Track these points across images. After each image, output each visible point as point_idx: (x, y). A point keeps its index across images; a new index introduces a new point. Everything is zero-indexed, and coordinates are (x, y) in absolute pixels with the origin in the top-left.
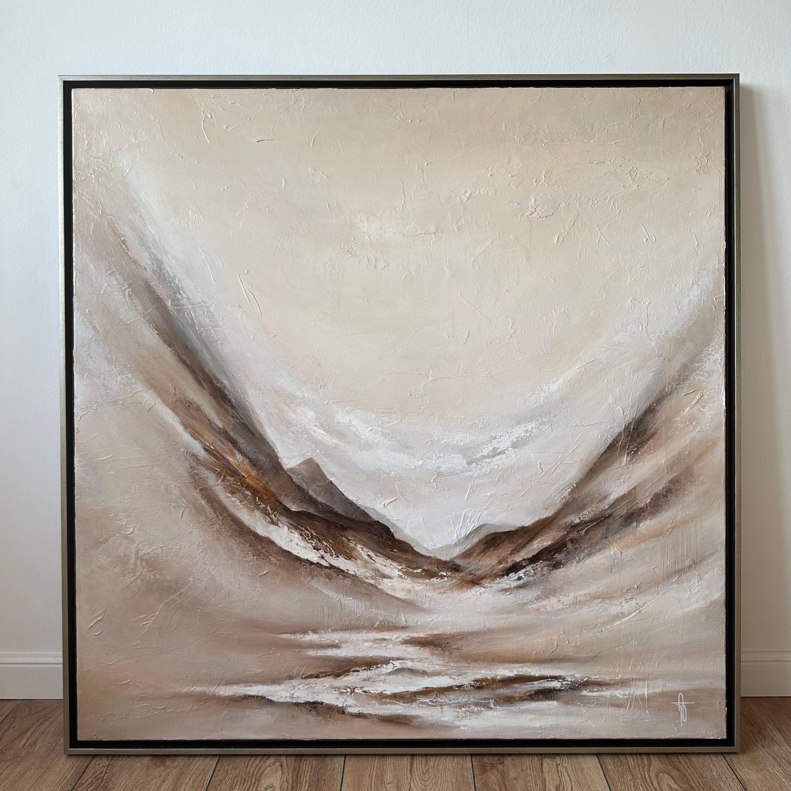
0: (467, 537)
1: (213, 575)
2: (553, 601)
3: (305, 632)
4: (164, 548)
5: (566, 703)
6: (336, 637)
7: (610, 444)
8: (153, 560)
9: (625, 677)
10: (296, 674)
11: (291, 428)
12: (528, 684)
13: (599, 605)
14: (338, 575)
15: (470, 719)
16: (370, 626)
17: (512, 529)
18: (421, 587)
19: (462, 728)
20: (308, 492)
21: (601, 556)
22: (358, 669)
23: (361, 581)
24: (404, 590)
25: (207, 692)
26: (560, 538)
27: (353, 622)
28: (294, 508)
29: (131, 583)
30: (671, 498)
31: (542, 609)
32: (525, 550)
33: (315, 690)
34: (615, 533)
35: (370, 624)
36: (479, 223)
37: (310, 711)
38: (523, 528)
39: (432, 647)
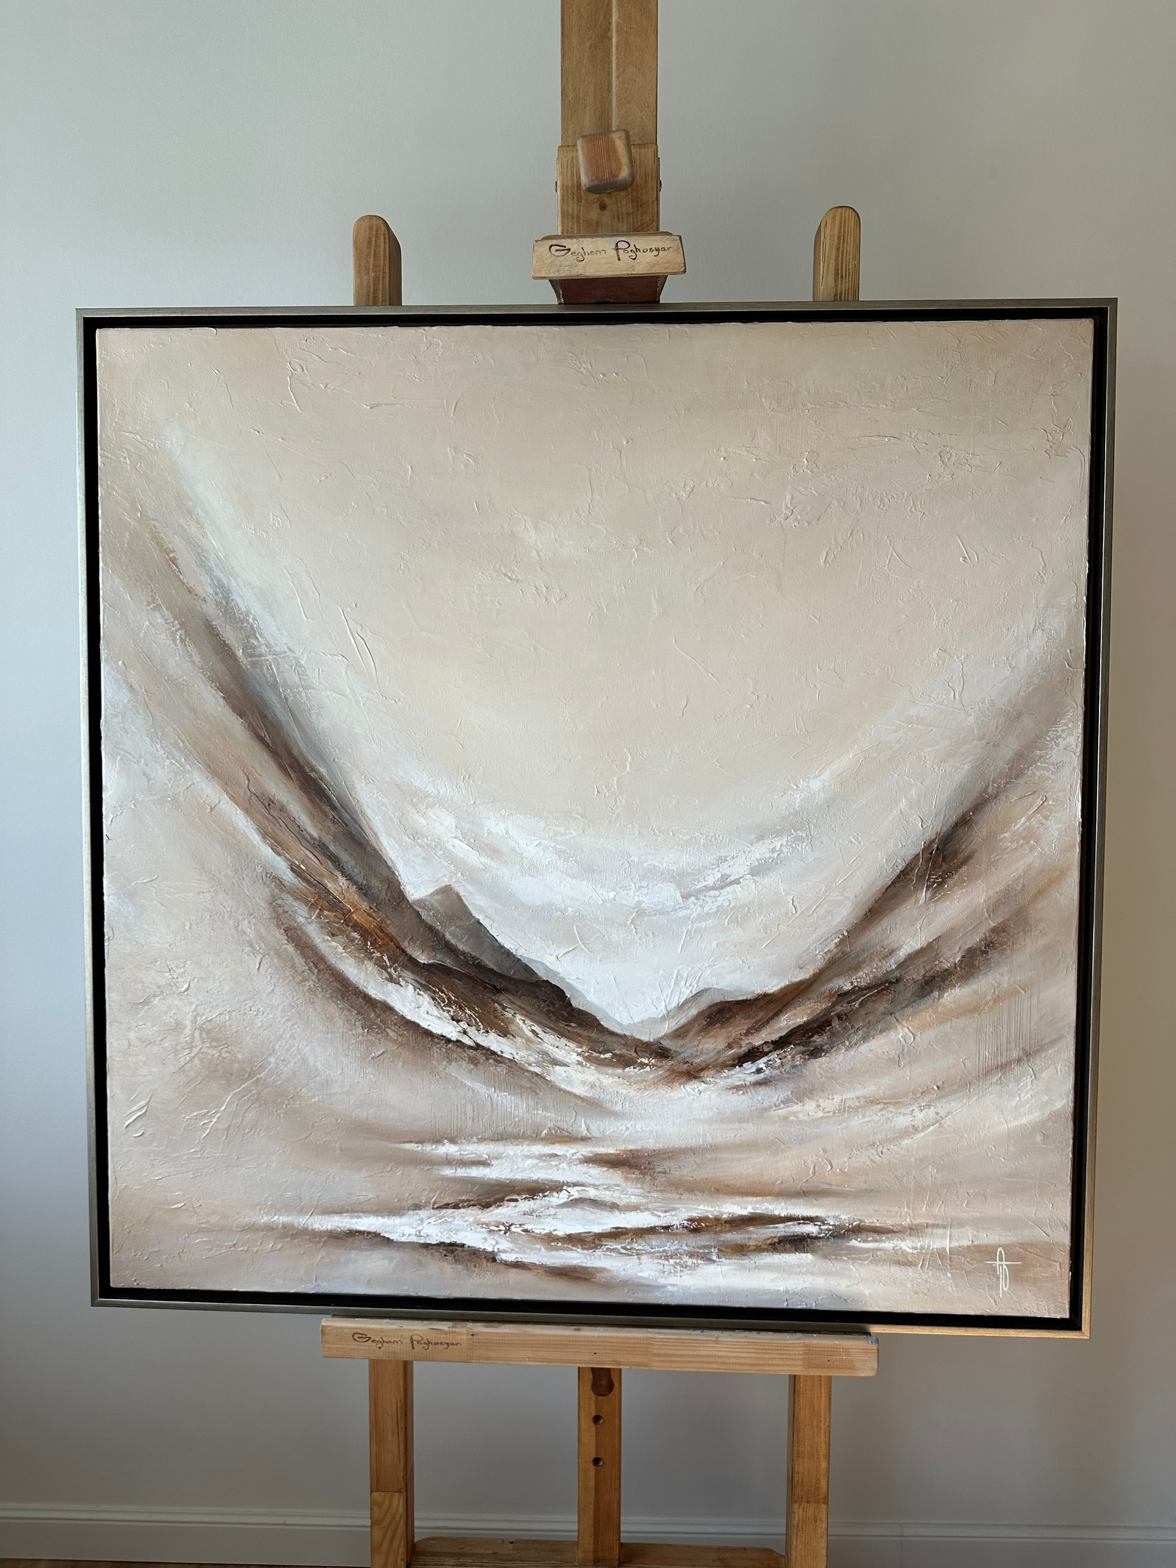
0: (681, 1007)
1: (304, 1054)
2: (810, 1106)
3: (438, 1141)
4: (233, 1014)
5: (825, 1257)
6: (483, 1150)
7: (902, 872)
8: (217, 1030)
9: (916, 1222)
10: (425, 1202)
11: (419, 841)
12: (769, 1228)
13: (879, 1114)
14: (488, 1059)
15: (681, 1276)
16: (534, 1136)
17: (749, 997)
18: (611, 1080)
19: (670, 1288)
20: (444, 935)
21: (883, 1041)
22: (516, 1197)
23: (521, 1069)
24: (585, 1083)
25: (296, 1224)
26: (821, 1012)
27: (509, 1129)
28: (423, 959)
29: (186, 1064)
30: (994, 955)
31: (792, 1118)
32: (768, 1028)
33: (453, 1227)
34: (906, 1006)
35: (533, 1133)
36: (705, 532)
37: (445, 1255)
38: (766, 995)
39: (625, 1169)
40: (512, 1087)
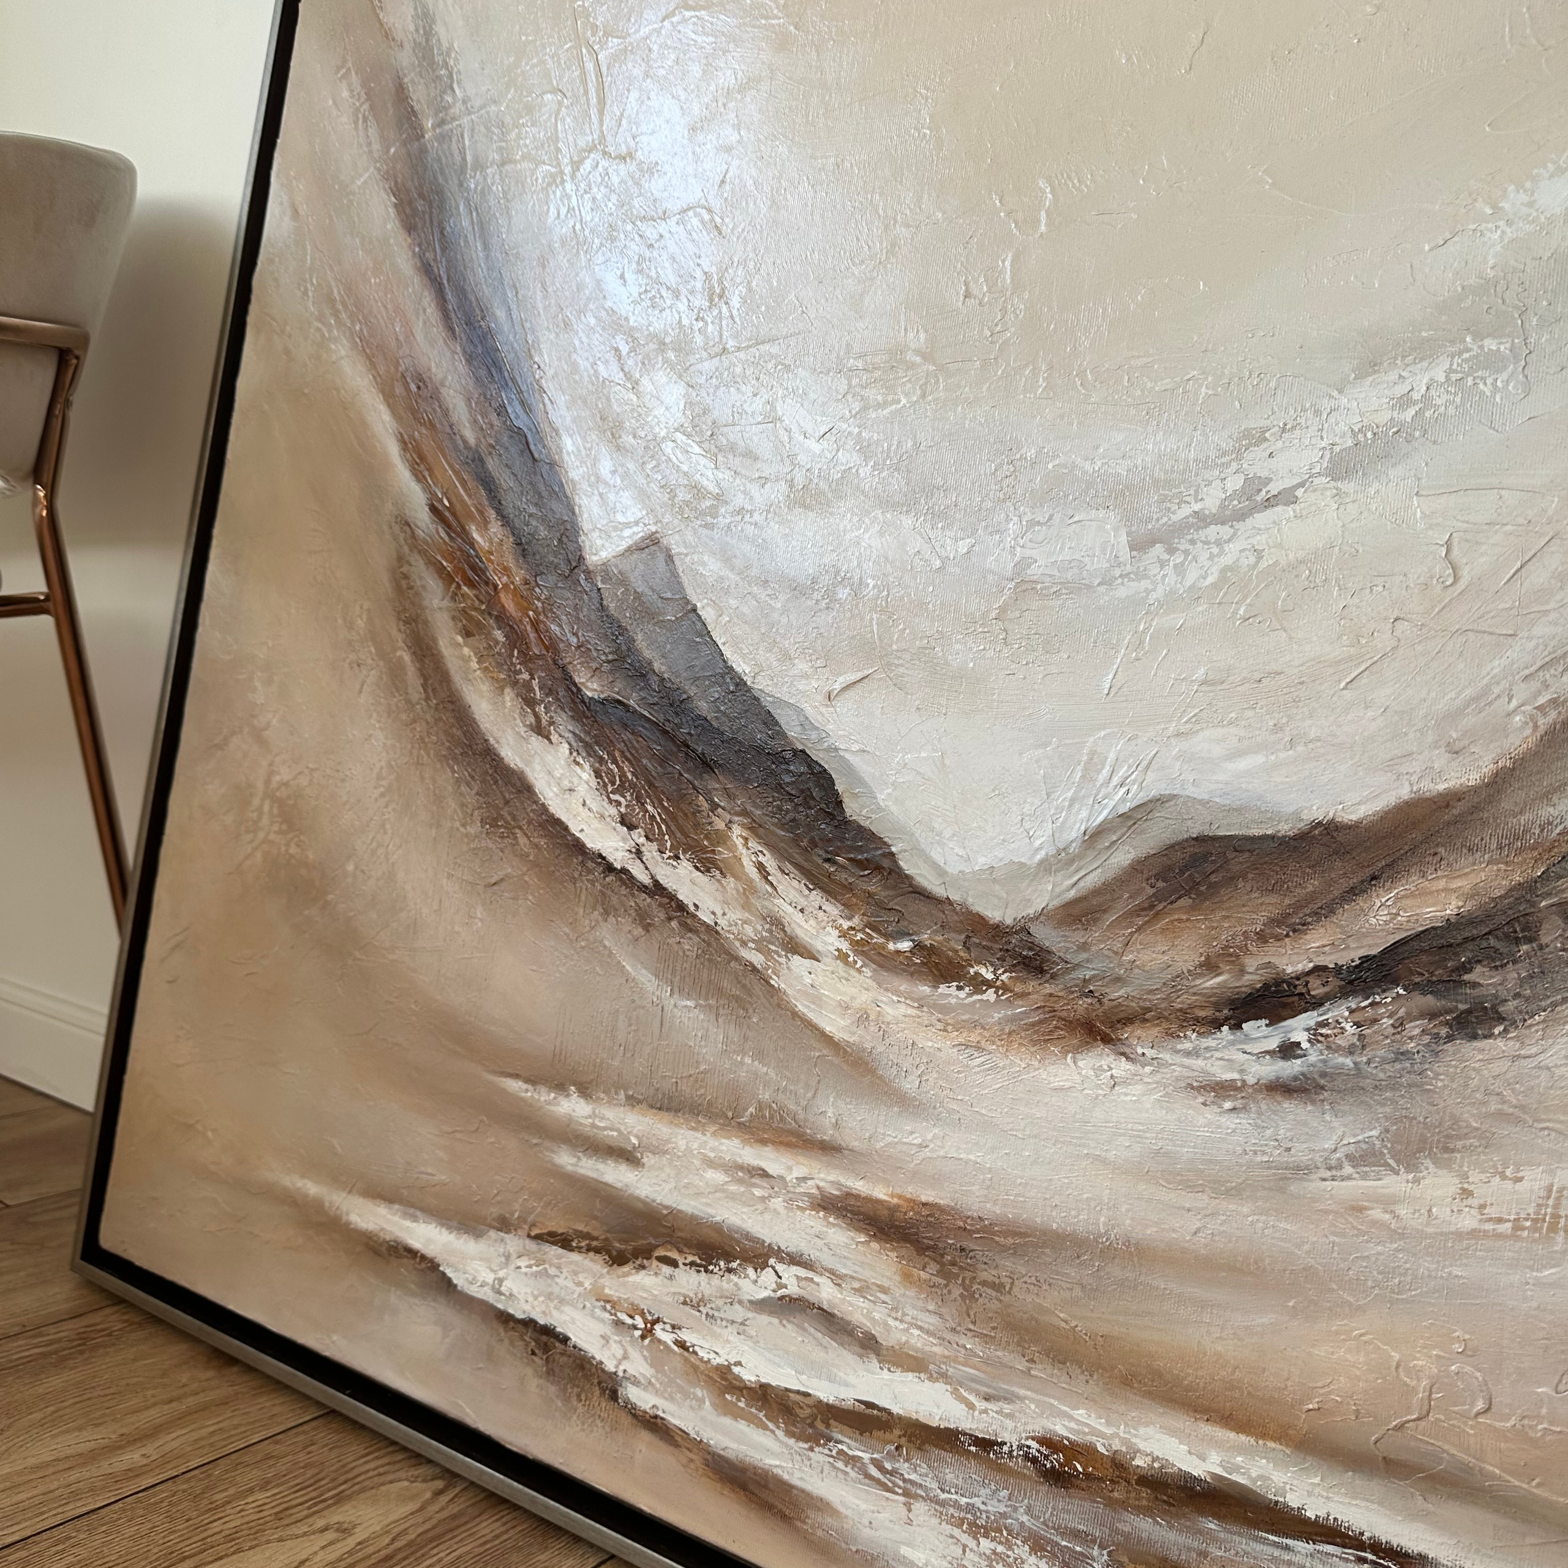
1: (393, 865)
2: (1437, 1184)
3: (560, 1087)
4: (316, 774)
6: (633, 1125)
8: (292, 802)
10: (519, 1217)
14: (670, 919)
16: (730, 1114)
18: (903, 1009)
20: (633, 640)
22: (674, 1255)
23: (728, 953)
24: (847, 1008)
25: (327, 1204)
26: (1504, 896)
27: (684, 1087)
28: (592, 688)
29: (246, 859)
32: (1330, 928)
33: (556, 1290)
35: (729, 1107)
37: (533, 1353)
38: (1330, 826)
39: (908, 1250)
40: (703, 992)
